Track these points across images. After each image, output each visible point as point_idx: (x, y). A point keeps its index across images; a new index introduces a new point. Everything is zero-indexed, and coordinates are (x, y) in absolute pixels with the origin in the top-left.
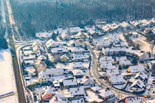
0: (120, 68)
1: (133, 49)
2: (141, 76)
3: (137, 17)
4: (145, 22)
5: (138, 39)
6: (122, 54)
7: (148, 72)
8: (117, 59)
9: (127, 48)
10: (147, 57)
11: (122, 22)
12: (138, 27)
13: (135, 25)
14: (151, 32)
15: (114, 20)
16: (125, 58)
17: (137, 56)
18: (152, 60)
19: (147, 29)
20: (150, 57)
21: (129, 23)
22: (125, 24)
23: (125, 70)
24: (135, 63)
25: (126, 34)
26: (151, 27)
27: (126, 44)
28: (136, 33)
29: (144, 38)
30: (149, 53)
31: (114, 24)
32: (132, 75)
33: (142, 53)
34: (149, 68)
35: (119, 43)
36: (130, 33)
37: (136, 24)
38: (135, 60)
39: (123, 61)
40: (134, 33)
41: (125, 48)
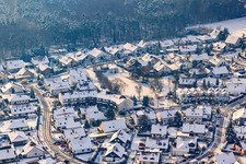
0: (87, 126)
1: (108, 93)
2: (120, 137)
3: (116, 40)
4: (129, 47)
5: (118, 76)
6: (91, 102)
7: (132, 129)
8: (82, 110)
9: (99, 91)
10: (131, 105)
11: (91, 48)
12: (118, 55)
13: (113, 53)
14: (137, 64)
15: (79, 46)
16: (95, 108)
17: (114, 104)
18: (138, 109)
19: (132, 58)
20: (135, 104)
21: (104, 50)
22: (96, 53)
23: (95, 129)
24: (110, 116)
25: (99, 68)
26: (138, 55)
27: (98, 85)
28: (115, 66)
29: (127, 74)
30: (134, 99)
31: (79, 53)
32: (105, 137)
33: (123, 100)
34: (133, 123)
35: (86, 84)
36: (105, 66)
37: (114, 51)
38: (110, 111)
39: (92, 113)
40: (112, 66)
41: (95, 92)
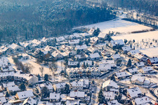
0: (8, 95)
1: (21, 73)
2: (29, 102)
3: (27, 38)
4: (36, 42)
5: (28, 61)
6: (10, 79)
7: (37, 96)
8: (4, 85)
9: (15, 72)
10: (37, 81)
11: (11, 44)
12: (28, 48)
13: (25, 46)
14: (41, 53)
15: (3, 42)
16: (13, 83)
17: (26, 80)
18: (41, 83)
19: (38, 49)
20: (39, 80)
21: (19, 44)
22: (14, 46)
23: (13, 97)
24: (23, 88)
25: (16, 56)
26: (42, 47)
27: (15, 68)
28: (27, 55)
29: (34, 60)
30: (38, 76)
31: (3, 47)
32: (20, 102)
33: (31, 77)
34: (38, 92)
35: (7, 68)
36: (20, 55)
37: (26, 44)
38: (23, 85)
39: (11, 86)
40: (24, 55)
41: (13, 72)
